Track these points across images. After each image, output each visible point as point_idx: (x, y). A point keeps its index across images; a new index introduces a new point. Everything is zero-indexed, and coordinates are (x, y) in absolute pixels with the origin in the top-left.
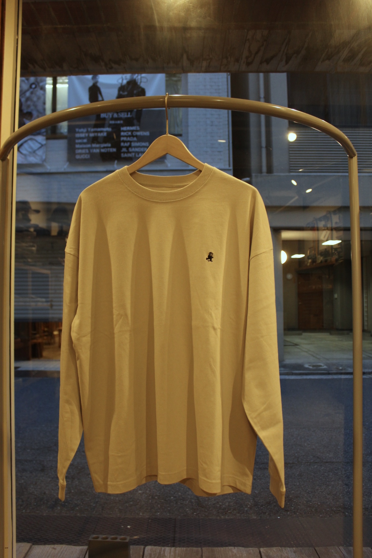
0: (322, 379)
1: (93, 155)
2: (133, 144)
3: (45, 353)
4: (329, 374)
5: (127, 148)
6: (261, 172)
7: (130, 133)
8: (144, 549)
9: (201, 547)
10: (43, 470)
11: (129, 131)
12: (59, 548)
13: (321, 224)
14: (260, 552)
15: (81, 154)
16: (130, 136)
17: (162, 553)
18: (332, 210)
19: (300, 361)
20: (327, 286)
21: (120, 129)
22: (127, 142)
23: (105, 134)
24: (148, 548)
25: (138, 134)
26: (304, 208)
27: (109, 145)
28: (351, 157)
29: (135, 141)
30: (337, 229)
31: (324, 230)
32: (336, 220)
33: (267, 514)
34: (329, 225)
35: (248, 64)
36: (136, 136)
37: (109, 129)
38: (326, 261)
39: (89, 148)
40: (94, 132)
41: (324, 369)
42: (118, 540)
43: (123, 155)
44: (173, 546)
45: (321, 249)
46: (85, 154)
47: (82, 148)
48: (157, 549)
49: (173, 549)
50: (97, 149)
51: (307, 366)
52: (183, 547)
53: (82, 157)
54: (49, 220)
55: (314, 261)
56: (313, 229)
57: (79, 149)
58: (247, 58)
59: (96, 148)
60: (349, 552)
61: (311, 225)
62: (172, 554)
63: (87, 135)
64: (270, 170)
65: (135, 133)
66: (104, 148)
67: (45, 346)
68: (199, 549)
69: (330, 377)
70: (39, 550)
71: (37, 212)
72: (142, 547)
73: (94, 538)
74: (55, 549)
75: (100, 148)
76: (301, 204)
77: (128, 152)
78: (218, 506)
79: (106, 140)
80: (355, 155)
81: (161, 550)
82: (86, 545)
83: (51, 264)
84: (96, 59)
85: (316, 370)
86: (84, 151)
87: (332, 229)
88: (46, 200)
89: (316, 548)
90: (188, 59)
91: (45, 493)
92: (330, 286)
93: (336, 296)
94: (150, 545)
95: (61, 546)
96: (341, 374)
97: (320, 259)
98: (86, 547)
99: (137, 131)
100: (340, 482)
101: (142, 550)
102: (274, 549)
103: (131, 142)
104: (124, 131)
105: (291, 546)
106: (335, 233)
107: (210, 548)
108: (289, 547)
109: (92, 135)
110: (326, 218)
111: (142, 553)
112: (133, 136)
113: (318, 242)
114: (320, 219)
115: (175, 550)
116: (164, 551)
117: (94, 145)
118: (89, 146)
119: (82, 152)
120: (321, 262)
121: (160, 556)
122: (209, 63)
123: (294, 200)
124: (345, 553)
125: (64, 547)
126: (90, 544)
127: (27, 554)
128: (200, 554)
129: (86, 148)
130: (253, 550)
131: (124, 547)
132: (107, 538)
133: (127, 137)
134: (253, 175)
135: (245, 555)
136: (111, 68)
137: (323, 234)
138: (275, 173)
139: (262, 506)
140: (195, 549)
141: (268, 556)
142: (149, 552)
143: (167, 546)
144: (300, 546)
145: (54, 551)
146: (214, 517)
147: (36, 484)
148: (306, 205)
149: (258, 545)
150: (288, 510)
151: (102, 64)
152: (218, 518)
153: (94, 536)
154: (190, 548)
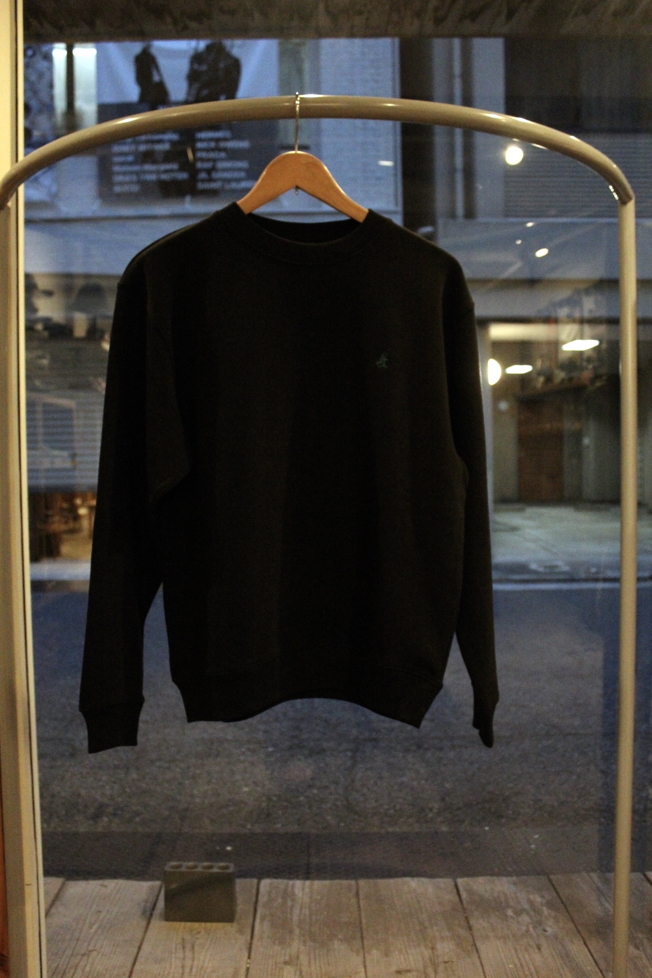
0: (560, 591)
1: (143, 184)
2: (220, 165)
3: (65, 549)
4: (572, 580)
5: (209, 171)
6: (452, 215)
7: (213, 144)
8: (258, 884)
9: (356, 878)
10: (72, 755)
11: (211, 140)
12: (112, 885)
13: (563, 312)
14: (456, 886)
15: (121, 184)
16: (213, 150)
17: (290, 889)
18: (582, 286)
19: (521, 558)
20: (569, 425)
21: (194, 136)
22: (208, 160)
23: (166, 147)
24: (266, 883)
25: (231, 144)
26: (532, 283)
27: (175, 166)
28: (624, 201)
29: (222, 160)
30: (593, 321)
31: (568, 322)
32: (590, 305)
33: (467, 822)
34: (577, 315)
35: (438, 21)
36: (225, 150)
37: (174, 137)
38: (570, 379)
39: (137, 173)
40: (147, 142)
41: (564, 573)
42: (215, 870)
43: (201, 186)
44: (307, 878)
45: (562, 357)
46: (131, 183)
47: (125, 173)
48: (281, 883)
49: (308, 883)
50: (152, 172)
51: (534, 566)
52: (325, 878)
53: (126, 188)
54: (70, 308)
55: (549, 379)
56: (549, 320)
57: (119, 173)
58: (436, 9)
59: (151, 172)
60: (607, 881)
61: (545, 314)
62: (307, 890)
63: (133, 147)
64: (470, 213)
65: (222, 144)
66: (166, 171)
67: (65, 536)
68: (353, 882)
69: (575, 586)
70: (78, 889)
71: (49, 293)
72: (255, 881)
73: (173, 867)
74: (106, 886)
75: (158, 172)
76: (526, 274)
77: (210, 180)
78: (382, 810)
79: (168, 157)
80: (630, 199)
81: (287, 886)
82: (158, 879)
84: (159, 12)
85: (550, 574)
86: (127, 178)
87: (582, 321)
88: (60, 269)
89: (552, 877)
90: (328, 12)
91: (79, 795)
92: (576, 426)
93: (586, 441)
94: (268, 877)
95: (116, 881)
96: (596, 580)
97: (560, 375)
98: (157, 883)
99: (225, 140)
100: (592, 768)
101: (255, 887)
102: (481, 880)
103: (214, 160)
104: (201, 140)
105: (508, 874)
106: (587, 329)
107: (371, 881)
108: (505, 876)
109: (143, 148)
110: (572, 302)
111: (254, 891)
112: (217, 149)
113: (556, 344)
114: (561, 304)
115: (311, 886)
116: (293, 887)
117: (147, 167)
118: (136, 168)
119: (124, 180)
120: (563, 380)
121: (287, 895)
122: (367, 19)
123: (515, 269)
124: (599, 884)
125: (121, 883)
126: (166, 878)
127: (57, 897)
128: (354, 891)
129: (131, 173)
130: (445, 883)
131: (226, 881)
132: (196, 867)
133: (208, 150)
134: (441, 222)
135: (431, 890)
136: (185, 28)
137: (566, 330)
138: (481, 219)
139: (459, 809)
140: (345, 882)
141: (470, 892)
142: (268, 889)
143: (297, 878)
144: (523, 874)
145: (104, 889)
146: (375, 830)
147: (63, 778)
148: (536, 276)
149: (453, 874)
150: (502, 817)
151: (169, 20)
152: (383, 831)
153: (174, 863)
154: (336, 882)
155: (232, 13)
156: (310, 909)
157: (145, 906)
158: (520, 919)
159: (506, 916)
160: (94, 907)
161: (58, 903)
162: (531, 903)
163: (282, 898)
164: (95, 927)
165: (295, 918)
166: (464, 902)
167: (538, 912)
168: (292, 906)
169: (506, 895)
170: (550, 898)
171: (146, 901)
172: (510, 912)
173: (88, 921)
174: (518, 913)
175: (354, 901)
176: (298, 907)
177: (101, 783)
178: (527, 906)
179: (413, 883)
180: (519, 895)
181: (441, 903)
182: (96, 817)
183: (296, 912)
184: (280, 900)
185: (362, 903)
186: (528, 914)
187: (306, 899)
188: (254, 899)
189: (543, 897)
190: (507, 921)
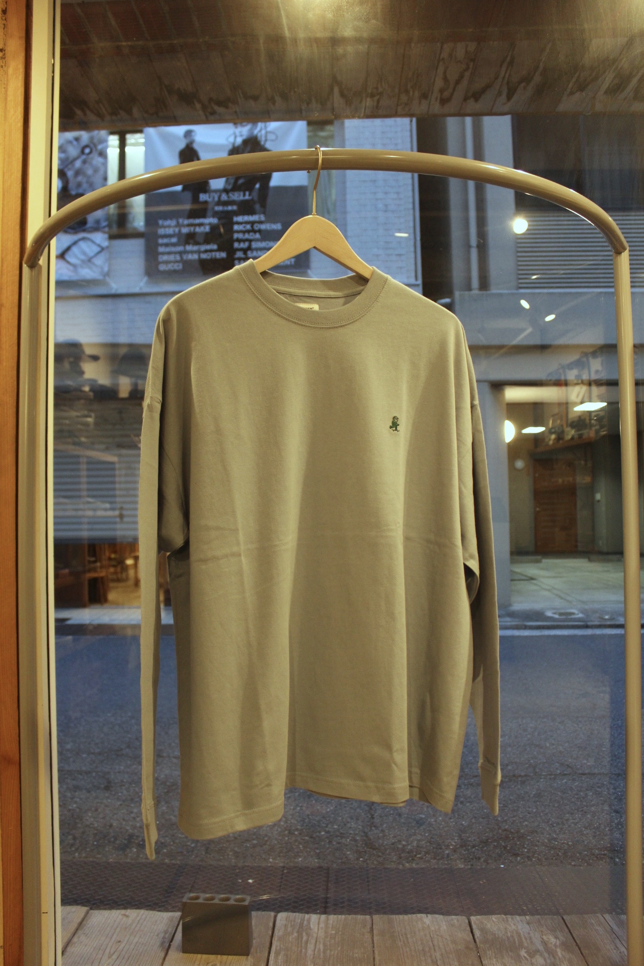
0: (575, 636)
1: (186, 263)
3: (111, 596)
4: (587, 627)
5: (245, 251)
6: (469, 288)
7: (248, 227)
8: (275, 917)
9: (370, 914)
10: (107, 788)
11: (247, 223)
12: (133, 914)
13: (571, 375)
14: (470, 924)
15: (167, 262)
16: (248, 232)
17: (305, 923)
18: (591, 350)
19: (537, 606)
20: (582, 479)
22: (244, 241)
23: (207, 229)
24: (282, 916)
25: (263, 227)
26: (543, 348)
28: (620, 254)
29: (257, 240)
30: (598, 383)
31: (577, 384)
32: (597, 367)
33: (483, 860)
34: (585, 377)
35: (444, 101)
36: (260, 231)
37: (214, 221)
38: (580, 436)
39: (180, 253)
40: (189, 225)
41: (579, 620)
42: (232, 902)
44: (325, 913)
45: (571, 416)
46: (175, 262)
47: (169, 253)
48: (298, 916)
49: (323, 917)
50: (194, 252)
51: (549, 614)
52: (341, 914)
53: (170, 267)
54: (115, 373)
55: (559, 438)
56: (558, 383)
57: (163, 254)
58: (441, 91)
59: (192, 252)
60: (621, 924)
61: (554, 377)
62: (322, 925)
63: (177, 230)
64: (484, 284)
65: (257, 227)
66: (206, 251)
67: (112, 585)
68: (368, 917)
69: (589, 632)
71: (95, 358)
72: (272, 914)
73: (192, 899)
74: (127, 916)
75: (199, 252)
76: (537, 341)
78: (400, 846)
79: (208, 238)
80: (625, 249)
81: (303, 920)
82: (178, 910)
83: (120, 446)
84: (189, 100)
85: (566, 621)
86: (172, 258)
87: (590, 383)
88: (109, 340)
89: (566, 917)
90: (342, 94)
91: (111, 826)
92: (588, 480)
93: (598, 496)
94: (286, 910)
95: (138, 911)
96: (608, 627)
97: (570, 433)
98: (178, 914)
99: (261, 222)
100: (607, 808)
101: (272, 920)
102: (494, 918)
103: (250, 241)
105: (522, 913)
106: (595, 390)
107: (386, 916)
108: (520, 915)
110: (581, 364)
111: (271, 925)
112: (253, 231)
113: (567, 406)
114: (570, 366)
115: (328, 920)
116: (309, 921)
117: (189, 248)
118: (180, 248)
119: (169, 259)
120: (572, 438)
121: (302, 929)
122: (378, 102)
123: (525, 335)
124: (615, 927)
125: (143, 913)
126: (185, 909)
127: (81, 925)
128: (369, 926)
129: (175, 253)
130: (459, 920)
131: (242, 913)
132: (213, 899)
133: (244, 232)
134: (457, 294)
135: (444, 927)
136: (213, 113)
137: (575, 393)
138: (494, 290)
139: (474, 846)
140: (360, 917)
141: (483, 930)
142: (284, 922)
143: (315, 912)
144: (539, 914)
145: (125, 919)
146: (393, 866)
147: (96, 810)
148: (545, 342)
149: (467, 912)
150: (516, 855)
151: (198, 106)
152: (401, 867)
153: (192, 895)
154: (350, 917)
155: (255, 98)
156: (325, 945)
157: (164, 938)
158: (534, 961)
159: (519, 956)
160: (115, 936)
161: (80, 932)
162: (545, 943)
163: (298, 932)
164: (114, 957)
165: (310, 952)
166: (477, 941)
167: (552, 953)
168: (307, 942)
169: (519, 935)
170: (564, 940)
171: (166, 932)
172: (523, 953)
173: (108, 951)
174: (532, 954)
175: (368, 936)
176: (313, 941)
177: (133, 815)
178: (541, 948)
179: (427, 920)
180: (532, 935)
181: (454, 942)
182: (124, 848)
183: (311, 947)
184: (295, 934)
185: (376, 938)
186: (541, 955)
187: (322, 934)
188: (270, 933)
189: (556, 938)
190: (520, 962)
